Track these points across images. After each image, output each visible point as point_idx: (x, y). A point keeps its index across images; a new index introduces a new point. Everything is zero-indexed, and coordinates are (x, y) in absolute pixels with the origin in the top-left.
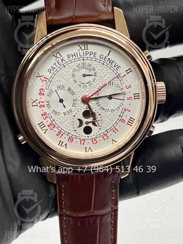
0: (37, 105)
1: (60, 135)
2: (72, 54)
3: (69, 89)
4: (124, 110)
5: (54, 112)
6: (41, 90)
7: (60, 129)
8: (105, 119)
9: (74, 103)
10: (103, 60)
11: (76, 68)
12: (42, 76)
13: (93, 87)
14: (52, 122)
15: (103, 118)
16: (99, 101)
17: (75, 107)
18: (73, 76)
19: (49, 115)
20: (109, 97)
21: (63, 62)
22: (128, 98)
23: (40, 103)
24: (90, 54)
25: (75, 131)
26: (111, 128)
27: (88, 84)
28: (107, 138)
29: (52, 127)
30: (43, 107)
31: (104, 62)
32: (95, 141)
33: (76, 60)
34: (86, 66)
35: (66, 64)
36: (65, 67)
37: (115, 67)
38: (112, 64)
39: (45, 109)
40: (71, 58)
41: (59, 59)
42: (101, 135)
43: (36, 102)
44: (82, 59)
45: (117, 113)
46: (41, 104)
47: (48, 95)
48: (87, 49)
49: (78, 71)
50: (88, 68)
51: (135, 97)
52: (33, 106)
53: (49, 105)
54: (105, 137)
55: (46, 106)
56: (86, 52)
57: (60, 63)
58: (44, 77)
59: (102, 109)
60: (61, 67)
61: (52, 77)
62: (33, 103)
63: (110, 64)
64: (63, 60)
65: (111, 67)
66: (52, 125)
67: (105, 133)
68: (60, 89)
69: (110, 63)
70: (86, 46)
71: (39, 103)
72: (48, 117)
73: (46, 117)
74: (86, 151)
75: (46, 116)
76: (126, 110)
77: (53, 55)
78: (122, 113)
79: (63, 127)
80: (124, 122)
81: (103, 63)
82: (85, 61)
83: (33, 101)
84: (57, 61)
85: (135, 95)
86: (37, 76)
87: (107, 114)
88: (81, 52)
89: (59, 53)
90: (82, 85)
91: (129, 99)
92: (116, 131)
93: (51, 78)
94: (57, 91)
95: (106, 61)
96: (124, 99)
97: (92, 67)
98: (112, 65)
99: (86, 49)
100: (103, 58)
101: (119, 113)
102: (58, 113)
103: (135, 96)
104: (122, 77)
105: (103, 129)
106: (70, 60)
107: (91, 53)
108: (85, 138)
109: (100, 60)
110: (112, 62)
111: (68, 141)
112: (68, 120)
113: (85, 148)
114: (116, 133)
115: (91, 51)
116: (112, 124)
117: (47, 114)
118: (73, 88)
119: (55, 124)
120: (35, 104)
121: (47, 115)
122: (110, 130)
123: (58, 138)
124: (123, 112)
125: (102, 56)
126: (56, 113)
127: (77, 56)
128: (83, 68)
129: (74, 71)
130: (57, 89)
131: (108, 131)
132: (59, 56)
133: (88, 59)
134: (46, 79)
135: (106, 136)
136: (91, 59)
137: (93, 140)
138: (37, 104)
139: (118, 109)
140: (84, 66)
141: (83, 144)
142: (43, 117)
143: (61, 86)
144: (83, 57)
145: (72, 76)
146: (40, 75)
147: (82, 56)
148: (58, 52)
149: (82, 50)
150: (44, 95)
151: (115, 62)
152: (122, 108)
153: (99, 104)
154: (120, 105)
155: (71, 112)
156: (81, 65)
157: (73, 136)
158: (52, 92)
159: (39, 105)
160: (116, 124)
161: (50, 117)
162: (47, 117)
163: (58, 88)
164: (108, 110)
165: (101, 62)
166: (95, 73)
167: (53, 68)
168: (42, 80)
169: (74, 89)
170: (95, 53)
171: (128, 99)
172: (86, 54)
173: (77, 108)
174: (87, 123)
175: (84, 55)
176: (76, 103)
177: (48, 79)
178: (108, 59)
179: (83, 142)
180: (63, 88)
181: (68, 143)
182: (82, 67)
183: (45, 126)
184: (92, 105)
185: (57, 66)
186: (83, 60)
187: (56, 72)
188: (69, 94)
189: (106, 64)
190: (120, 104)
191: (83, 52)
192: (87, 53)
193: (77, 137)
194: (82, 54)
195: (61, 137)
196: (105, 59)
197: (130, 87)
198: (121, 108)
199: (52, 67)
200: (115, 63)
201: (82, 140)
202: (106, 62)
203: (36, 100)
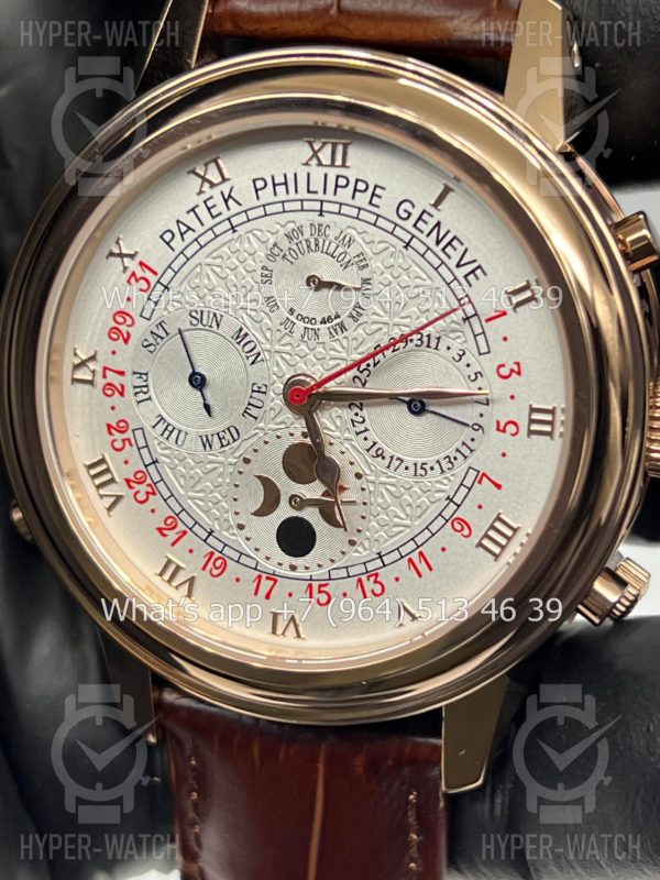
0: (91, 382)
1: (172, 535)
2: (273, 178)
3: (240, 336)
4: (472, 474)
5: (161, 427)
6: (120, 319)
7: (178, 509)
8: (380, 500)
9: (252, 401)
10: (409, 225)
11: (285, 245)
12: (132, 256)
13: (345, 342)
14: (146, 466)
15: (371, 492)
16: (365, 413)
17: (256, 418)
18: (267, 277)
19: (139, 433)
20: (409, 404)
21: (228, 209)
22: (498, 423)
23: (108, 372)
24: (355, 190)
25: (241, 527)
26: (404, 550)
27: (328, 325)
28: (378, 589)
29: (143, 488)
30: (117, 394)
31: (413, 236)
32: (320, 592)
33: (288, 206)
34: (327, 243)
35: (243, 218)
36: (234, 231)
37: (458, 266)
38: (449, 249)
39: (127, 407)
40: (267, 195)
41: (216, 192)
42: (353, 571)
43: (92, 365)
44: (317, 206)
45: (438, 482)
46: (112, 378)
47: (146, 343)
48: (344, 165)
49: (289, 257)
50: (336, 254)
51: (534, 427)
52: (75, 381)
53: (145, 389)
54: (369, 585)
55: (129, 391)
56: (338, 177)
57: (214, 212)
58: (141, 264)
59: (373, 452)
60: (218, 230)
61: (175, 266)
62: (76, 367)
63: (438, 250)
64: (230, 196)
65: (443, 263)
66: (145, 483)
67: (370, 566)
68: (200, 326)
69: (438, 242)
70: (340, 149)
71: (105, 376)
72: (131, 445)
73: (123, 440)
74: (274, 632)
75: (125, 436)
76: (485, 478)
77: (191, 168)
78: (463, 491)
79: (189, 501)
80: (466, 532)
81: (407, 238)
82: (327, 218)
83: (77, 361)
84: (204, 197)
85: (536, 416)
86: (112, 254)
87: (393, 480)
88: (317, 174)
89: (215, 161)
90: (301, 324)
91: (504, 431)
92: (422, 567)
93: (170, 273)
94: (186, 334)
95: (422, 232)
96: (480, 427)
97: (353, 251)
98: (449, 257)
99: (339, 162)
100: (410, 214)
101: (449, 488)
102: (176, 432)
103: (532, 421)
104: (488, 320)
105: (366, 544)
106: (261, 202)
107: (361, 186)
108: (279, 571)
109: (396, 225)
110: (450, 243)
111: (204, 568)
112: (215, 474)
113: (271, 616)
114: (420, 575)
115: (361, 178)
116: (408, 530)
117: (131, 427)
118: (255, 334)
119: (157, 478)
120: (83, 374)
121: (129, 434)
122: (396, 555)
123: (163, 549)
124: (468, 482)
125: (406, 206)
126: (169, 430)
127: (296, 191)
128: (313, 247)
129: (271, 256)
130: (189, 326)
131: (387, 560)
132: (216, 178)
133: (345, 210)
134: (148, 275)
135: (375, 582)
136: (354, 212)
137: (315, 585)
138: (90, 378)
139: (445, 465)
140: (321, 241)
141: (268, 596)
142: (112, 438)
143: (205, 317)
144: (320, 196)
145: (259, 279)
146: (124, 251)
147: (316, 192)
148: (214, 157)
149: (320, 164)
150: (130, 342)
151: (462, 244)
152: (464, 467)
153: (361, 428)
154: (458, 450)
155: (235, 440)
156: (307, 234)
157: (227, 551)
158: (163, 334)
159: (100, 382)
160: (427, 534)
161: (141, 443)
162: (129, 440)
163: (195, 322)
164: (402, 461)
165: (398, 231)
166: (366, 281)
167: (183, 229)
168: (129, 273)
169: (263, 340)
170: (376, 187)
171: (501, 428)
172: (337, 186)
173: (261, 425)
174: (298, 502)
175: (325, 192)
176: (260, 404)
177: (155, 273)
178: (432, 222)
179: (266, 585)
180: (214, 324)
181: (203, 579)
182: (312, 240)
183: (112, 480)
184: (333, 428)
185: (202, 224)
186: (321, 212)
187: (195, 246)
188: (235, 358)
189: (422, 249)
190: (458, 444)
191: (326, 176)
192: (342, 182)
193: (244, 559)
194: (317, 185)
195: (173, 544)
196: (420, 224)
197: (519, 373)
198: (461, 467)
199: (178, 222)
200: (461, 249)
201: (264, 576)
202: (423, 237)
203: (93, 358)
